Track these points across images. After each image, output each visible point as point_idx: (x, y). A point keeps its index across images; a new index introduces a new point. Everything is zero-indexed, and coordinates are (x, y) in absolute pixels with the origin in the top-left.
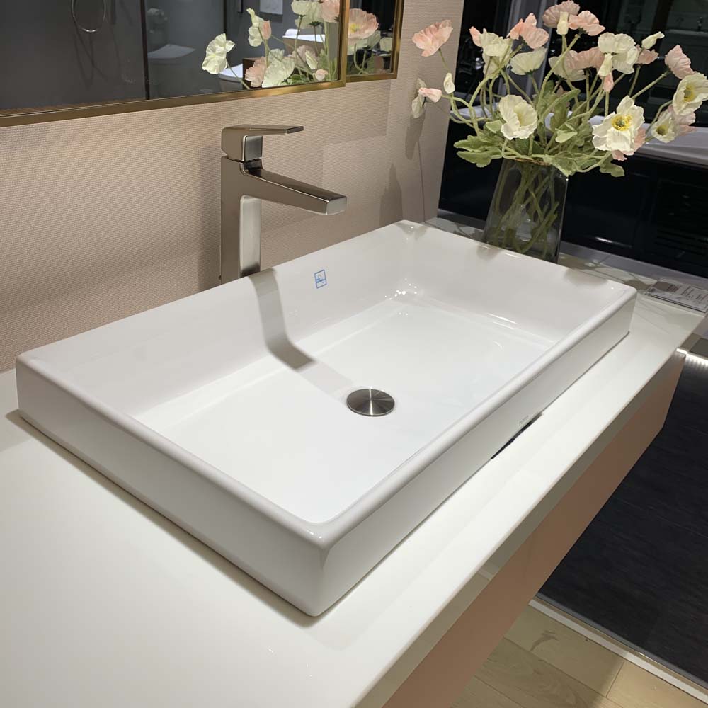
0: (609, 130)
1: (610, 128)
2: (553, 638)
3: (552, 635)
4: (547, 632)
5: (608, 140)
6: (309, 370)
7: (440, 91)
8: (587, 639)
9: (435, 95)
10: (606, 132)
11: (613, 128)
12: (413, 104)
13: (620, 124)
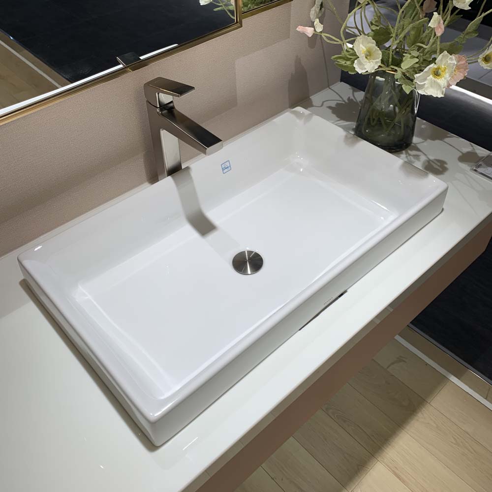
0: (428, 78)
1: (429, 76)
2: (404, 361)
3: (404, 359)
4: (401, 356)
5: (426, 86)
6: (212, 236)
7: (313, 29)
8: (427, 364)
9: (309, 31)
10: (425, 79)
11: (431, 76)
12: (311, 12)
13: (437, 74)
